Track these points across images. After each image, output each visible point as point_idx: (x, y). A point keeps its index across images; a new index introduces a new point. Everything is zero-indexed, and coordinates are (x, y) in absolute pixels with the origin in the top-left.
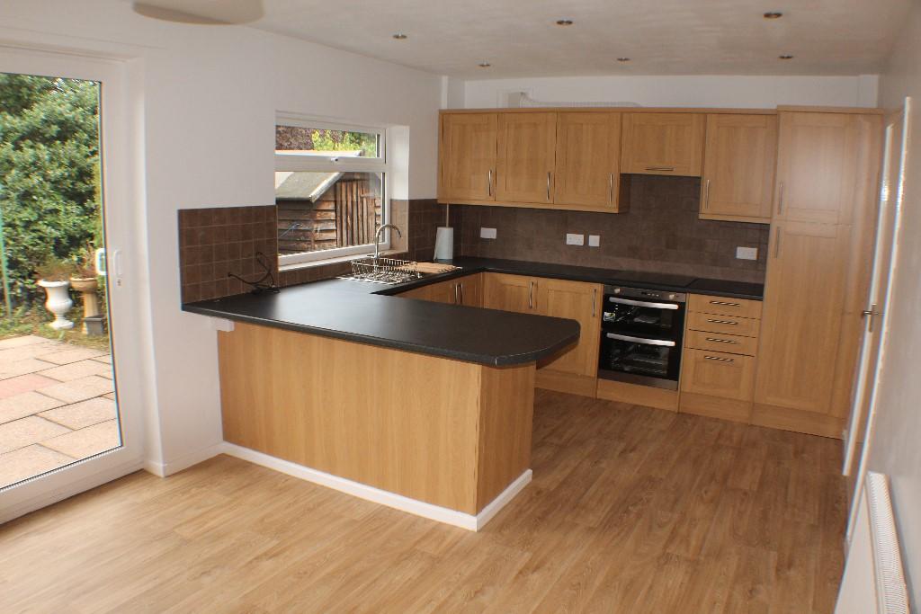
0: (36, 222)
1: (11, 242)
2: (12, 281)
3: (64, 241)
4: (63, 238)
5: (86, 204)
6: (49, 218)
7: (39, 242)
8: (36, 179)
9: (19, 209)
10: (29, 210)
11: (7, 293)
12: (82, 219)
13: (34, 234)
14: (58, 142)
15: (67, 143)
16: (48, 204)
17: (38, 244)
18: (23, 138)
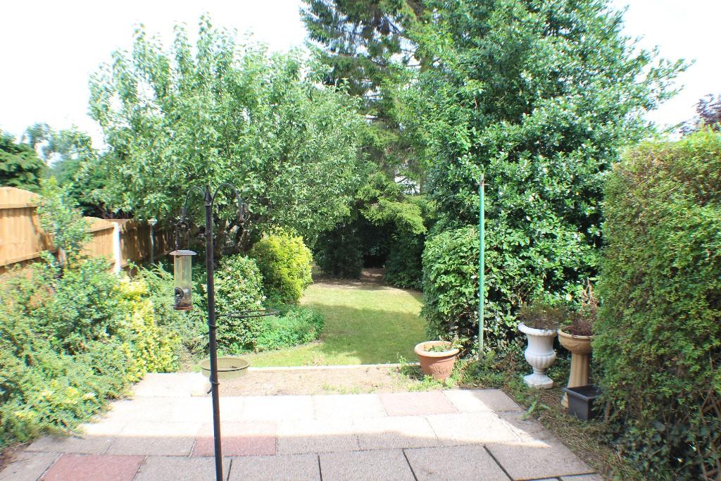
0: (527, 248)
1: (495, 270)
2: (490, 315)
3: (559, 274)
4: (557, 269)
5: (590, 231)
6: (542, 244)
7: (528, 272)
8: (530, 197)
9: (509, 231)
10: (521, 233)
11: (482, 329)
12: (582, 248)
13: (523, 263)
14: (561, 153)
15: (571, 154)
16: (543, 228)
17: (525, 275)
18: (521, 148)
